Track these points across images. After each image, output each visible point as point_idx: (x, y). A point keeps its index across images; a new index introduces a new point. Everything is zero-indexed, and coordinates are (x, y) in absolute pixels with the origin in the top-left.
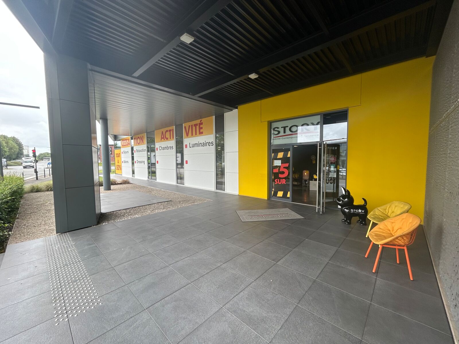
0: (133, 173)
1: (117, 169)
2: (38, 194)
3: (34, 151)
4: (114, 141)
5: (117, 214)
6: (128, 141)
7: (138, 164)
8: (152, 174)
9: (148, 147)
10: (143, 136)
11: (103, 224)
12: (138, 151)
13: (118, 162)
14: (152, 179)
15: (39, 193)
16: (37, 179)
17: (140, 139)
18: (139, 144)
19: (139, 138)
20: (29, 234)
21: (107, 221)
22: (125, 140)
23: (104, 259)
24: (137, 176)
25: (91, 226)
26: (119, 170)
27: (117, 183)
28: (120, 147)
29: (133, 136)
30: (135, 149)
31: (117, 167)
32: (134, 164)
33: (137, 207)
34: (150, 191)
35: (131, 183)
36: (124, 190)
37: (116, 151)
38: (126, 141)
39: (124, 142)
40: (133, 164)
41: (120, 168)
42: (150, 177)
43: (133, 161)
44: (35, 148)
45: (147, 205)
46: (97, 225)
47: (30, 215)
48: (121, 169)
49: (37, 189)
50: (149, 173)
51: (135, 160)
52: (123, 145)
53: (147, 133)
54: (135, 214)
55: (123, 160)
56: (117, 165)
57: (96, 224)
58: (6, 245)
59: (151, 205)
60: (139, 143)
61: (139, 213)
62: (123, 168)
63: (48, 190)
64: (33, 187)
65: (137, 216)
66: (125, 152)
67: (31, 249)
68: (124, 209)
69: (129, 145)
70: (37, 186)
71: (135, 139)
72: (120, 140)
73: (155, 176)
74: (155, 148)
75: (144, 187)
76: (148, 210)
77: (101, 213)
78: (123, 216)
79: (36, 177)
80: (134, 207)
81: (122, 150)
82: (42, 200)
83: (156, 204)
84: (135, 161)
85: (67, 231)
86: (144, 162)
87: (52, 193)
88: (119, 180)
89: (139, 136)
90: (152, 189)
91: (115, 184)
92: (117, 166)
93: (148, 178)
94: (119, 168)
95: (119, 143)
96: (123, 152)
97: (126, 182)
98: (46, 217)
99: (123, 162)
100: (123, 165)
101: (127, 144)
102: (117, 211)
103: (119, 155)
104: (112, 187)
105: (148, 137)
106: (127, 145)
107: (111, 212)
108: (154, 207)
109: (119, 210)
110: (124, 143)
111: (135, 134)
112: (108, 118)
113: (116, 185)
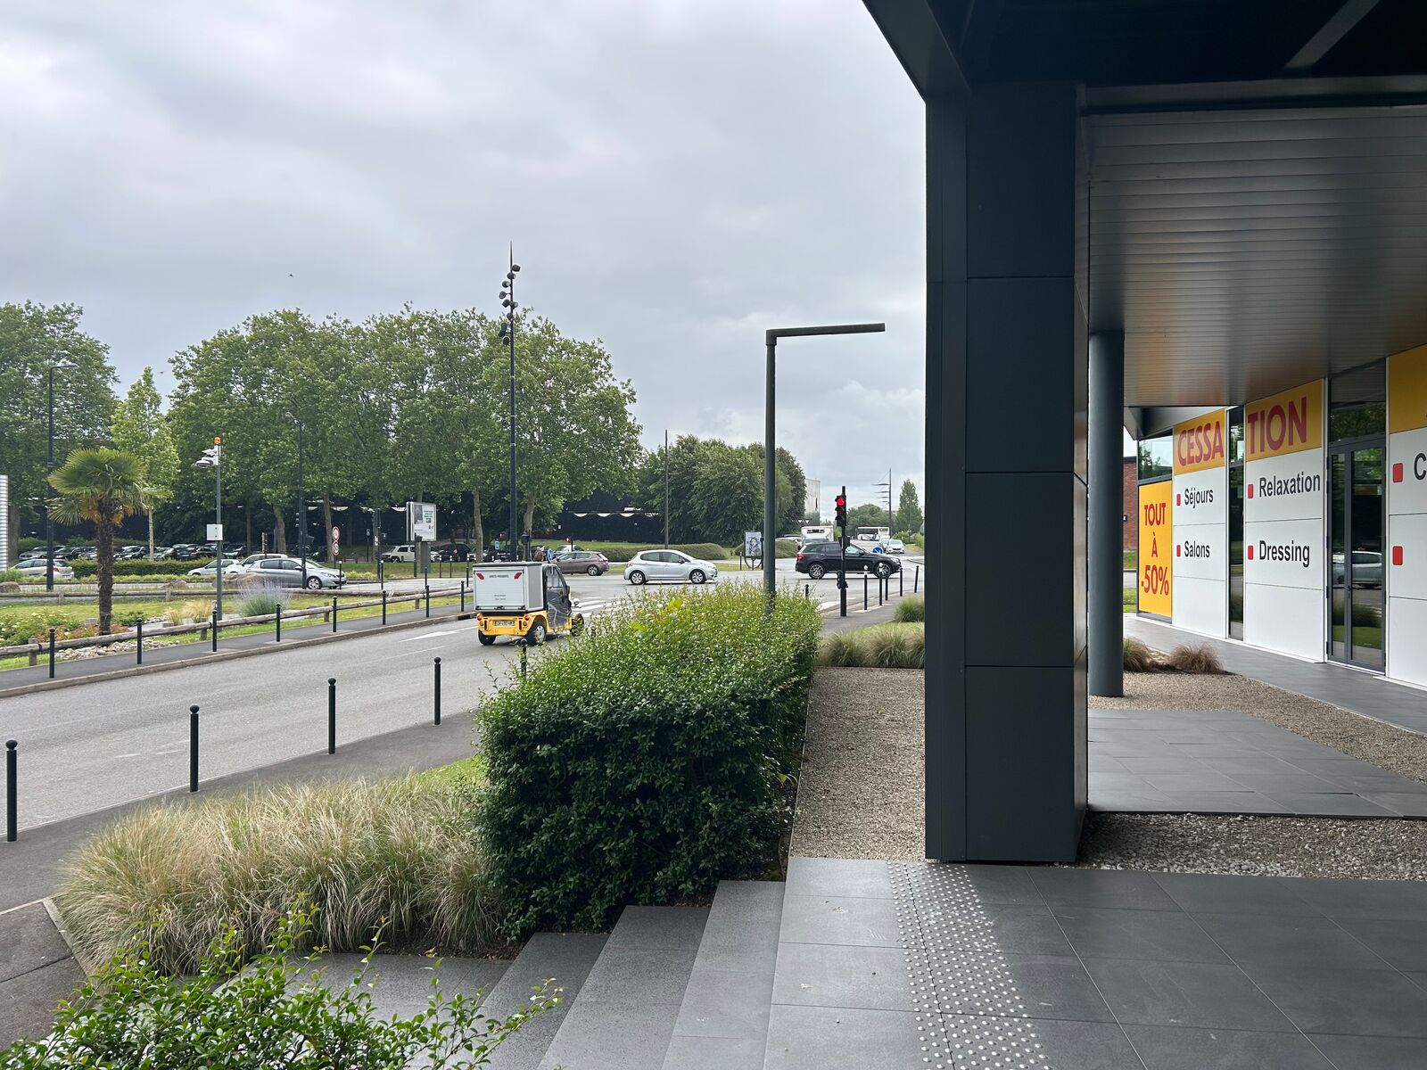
0: (1236, 612)
1: (1147, 590)
2: (854, 676)
3: (841, 500)
4: (1139, 439)
5: (1166, 832)
6: (1211, 434)
7: (1269, 562)
8: (1357, 629)
9: (1332, 464)
10: (1304, 400)
11: (1105, 867)
12: (1268, 488)
13: (1155, 552)
14: (1357, 658)
15: (855, 671)
16: (844, 613)
17: (1283, 416)
18: (1276, 446)
19: (1277, 410)
20: (843, 833)
21: (1120, 854)
22: (1200, 429)
23: (1125, 1050)
24: (1254, 635)
25: (1051, 864)
26: (1155, 591)
27: (1148, 661)
28: (1168, 471)
29: (1241, 402)
30: (1251, 476)
31: (1147, 577)
32: (1241, 562)
33: (1276, 816)
34: (1348, 736)
35: (1226, 673)
36: (1188, 705)
37: (1149, 494)
38: (1201, 435)
39: (1193, 439)
40: (1235, 559)
41: (1160, 583)
42: (1340, 647)
43: (1235, 547)
44: (844, 488)
45: (1334, 818)
46: (1077, 863)
47: (838, 756)
48: (1167, 590)
49: (850, 654)
50: (1335, 619)
51: (1250, 538)
52: (1184, 456)
53: (1332, 378)
54: (1268, 857)
55: (1178, 540)
56: (1148, 568)
57: (1073, 860)
58: (786, 855)
59: (1366, 824)
60: (1281, 441)
61: (1288, 857)
62: (1178, 586)
63: (882, 662)
64: (840, 644)
65: (1275, 869)
66: (1193, 498)
67: (853, 895)
68: (1199, 814)
69: (1218, 455)
70: (851, 644)
71: (1252, 419)
72: (1169, 433)
73: (1379, 644)
74: (1380, 464)
75: (1302, 704)
76: (1343, 849)
77: (1088, 806)
78: (1200, 848)
79: (839, 603)
80: (1255, 815)
81: (1180, 483)
82: (866, 702)
83: (1394, 826)
84: (1251, 549)
85: (963, 858)
86: (1303, 554)
87: (919, 676)
88: (1161, 650)
89: (1282, 400)
90: (1356, 723)
91: (1141, 664)
92: (1149, 573)
93: (1330, 650)
94: (1160, 579)
95: (1161, 450)
96: (1183, 498)
97: (1195, 663)
98: (886, 775)
99: (1183, 550)
100: (1181, 567)
101: (1206, 451)
102: (1165, 813)
103: (1159, 514)
104: (1130, 681)
105: (1333, 401)
106: (1207, 458)
107: (1135, 813)
108: (1387, 843)
109: (1173, 813)
110: (1191, 446)
111: (1256, 392)
112: (1126, 324)
113: (1145, 676)
